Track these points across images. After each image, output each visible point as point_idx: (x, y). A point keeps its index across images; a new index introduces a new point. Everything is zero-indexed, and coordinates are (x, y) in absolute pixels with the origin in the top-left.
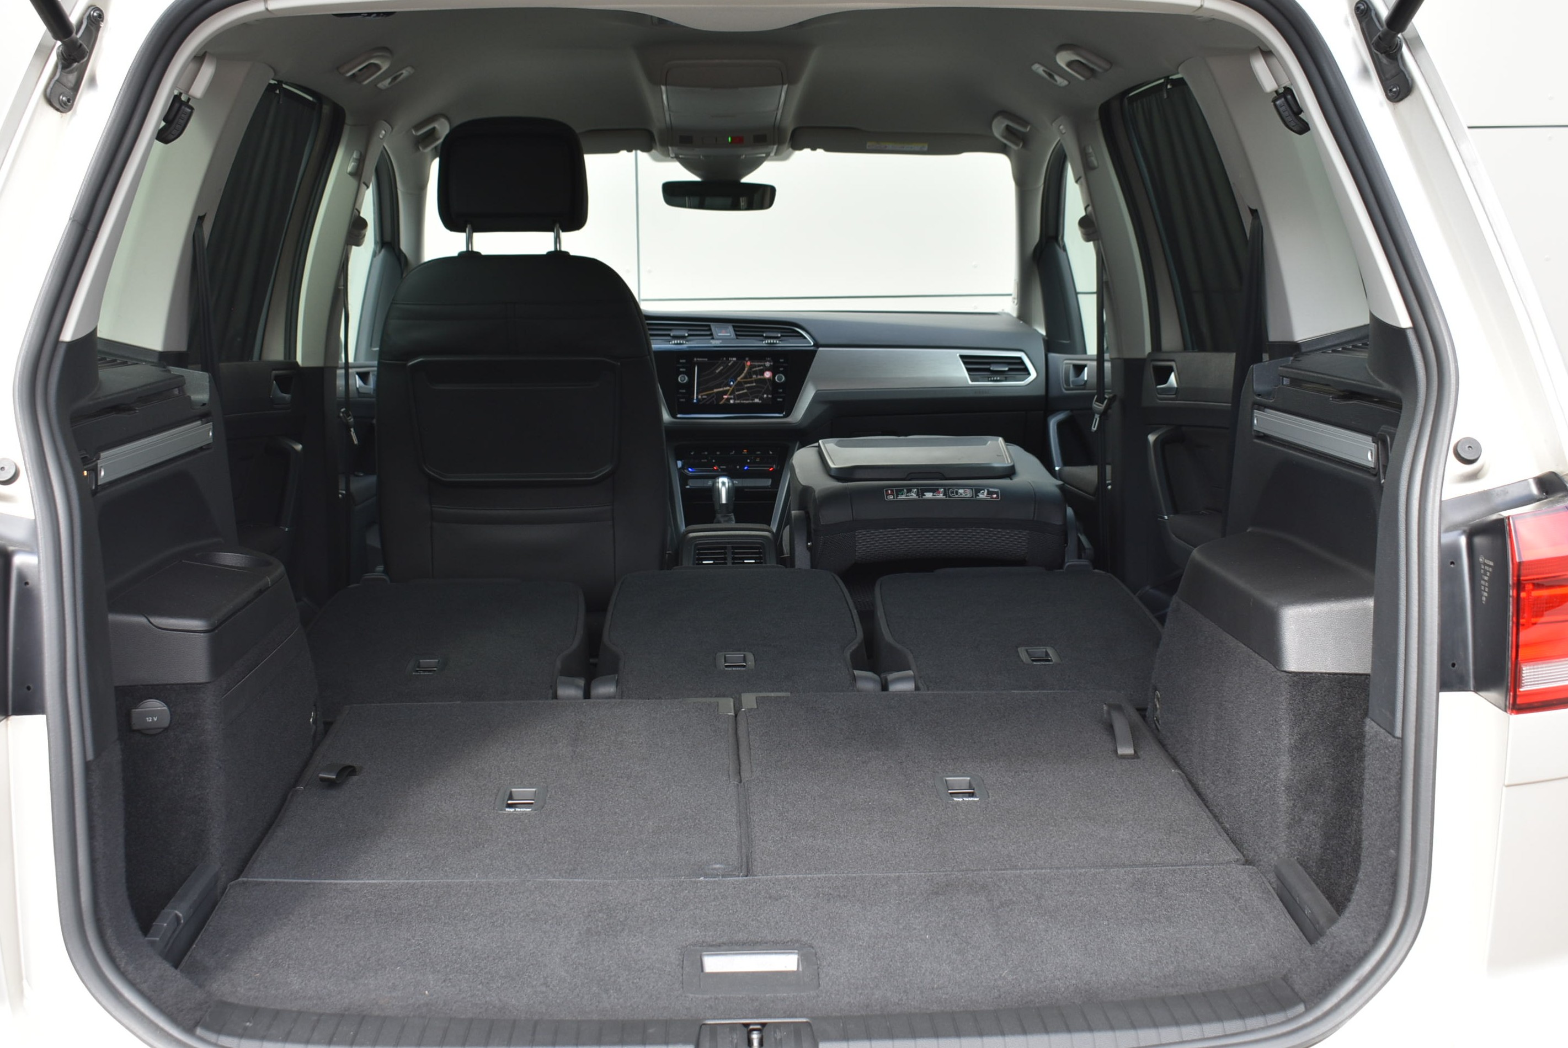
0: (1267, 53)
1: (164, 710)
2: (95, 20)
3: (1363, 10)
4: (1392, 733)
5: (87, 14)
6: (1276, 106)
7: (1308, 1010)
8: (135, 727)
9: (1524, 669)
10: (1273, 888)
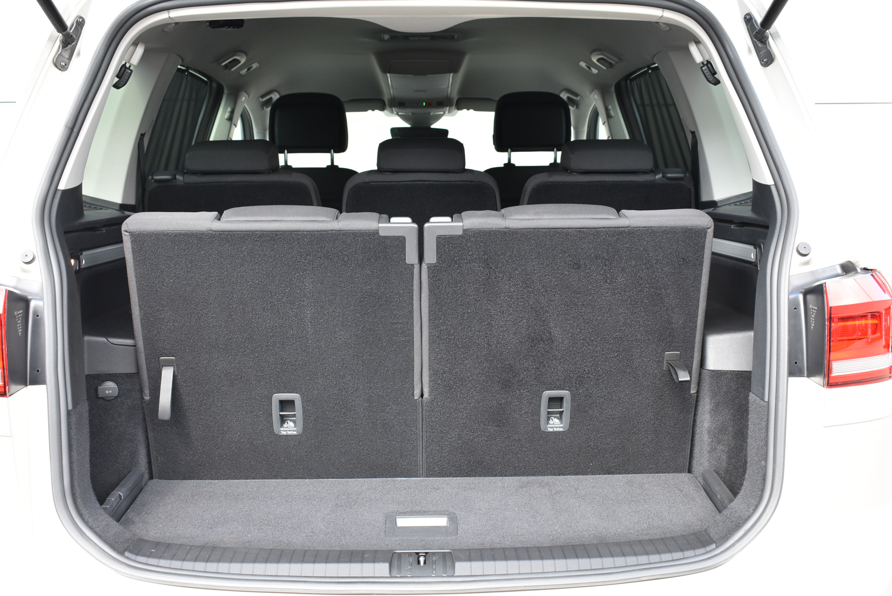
0: (698, 42)
1: (115, 387)
2: (80, 24)
3: (748, 19)
4: (763, 399)
5: (76, 20)
6: (702, 70)
7: (717, 547)
8: (100, 396)
9: (833, 364)
10: (701, 485)
